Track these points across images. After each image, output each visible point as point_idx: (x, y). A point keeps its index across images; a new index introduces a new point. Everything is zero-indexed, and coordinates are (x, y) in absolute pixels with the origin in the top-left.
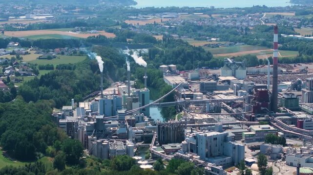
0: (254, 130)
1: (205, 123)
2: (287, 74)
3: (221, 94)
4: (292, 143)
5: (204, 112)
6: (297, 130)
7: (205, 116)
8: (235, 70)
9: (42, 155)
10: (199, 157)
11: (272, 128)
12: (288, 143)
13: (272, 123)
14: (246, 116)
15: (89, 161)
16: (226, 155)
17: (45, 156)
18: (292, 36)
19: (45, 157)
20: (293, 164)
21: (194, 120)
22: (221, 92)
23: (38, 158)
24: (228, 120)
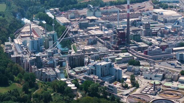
0: (121, 57)
1: (92, 52)
2: (123, 12)
3: (92, 29)
4: (143, 64)
5: (89, 44)
6: (144, 56)
7: (90, 47)
8: (95, 12)
9: (11, 82)
10: (98, 77)
11: (131, 55)
12: (141, 64)
13: (129, 51)
14: (113, 47)
15: (40, 85)
16: (111, 75)
17: (14, 82)
20: (148, 78)
21: (85, 50)
22: (91, 28)
23: (10, 84)
24: (104, 49)
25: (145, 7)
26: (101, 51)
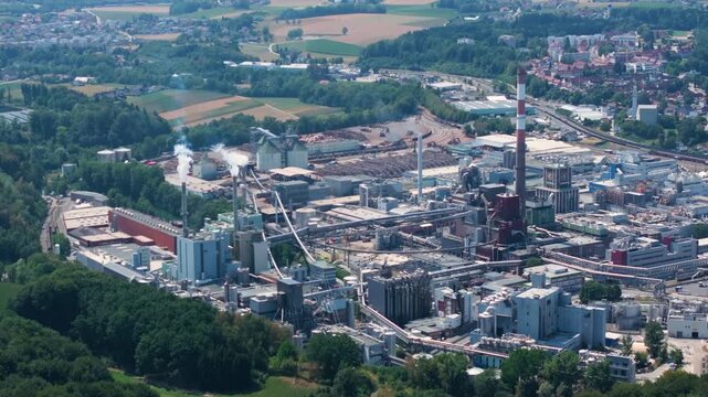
8: (286, 154)
9: (262, 375)
10: (533, 340)
11: (571, 271)
13: (545, 259)
14: (479, 251)
16: (565, 332)
18: (250, 63)
19: (271, 378)
20: (684, 335)
23: (258, 381)
24: (452, 261)
25: (430, 133)
26: (449, 268)
